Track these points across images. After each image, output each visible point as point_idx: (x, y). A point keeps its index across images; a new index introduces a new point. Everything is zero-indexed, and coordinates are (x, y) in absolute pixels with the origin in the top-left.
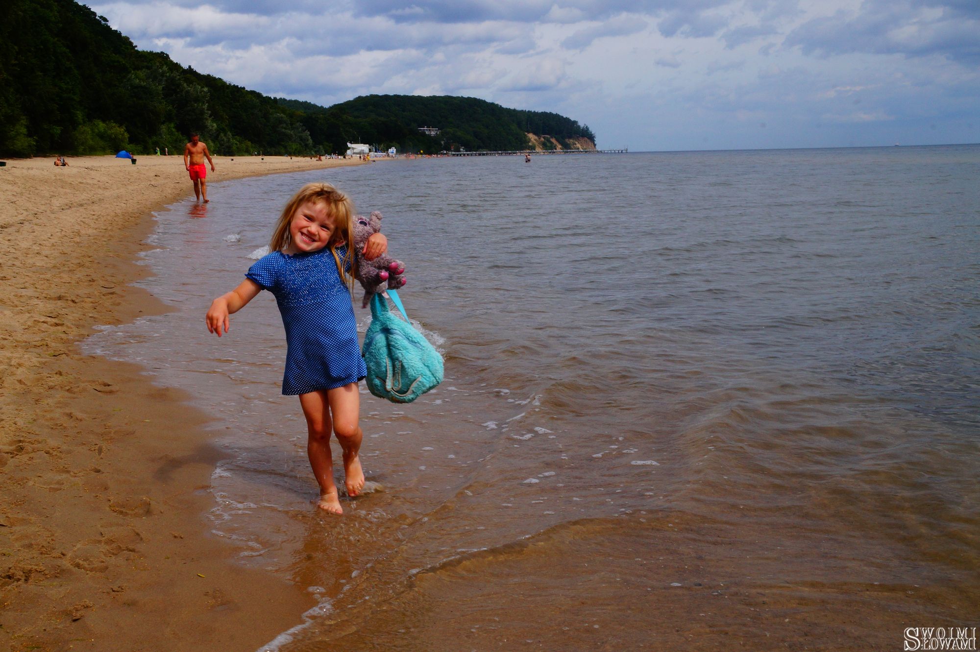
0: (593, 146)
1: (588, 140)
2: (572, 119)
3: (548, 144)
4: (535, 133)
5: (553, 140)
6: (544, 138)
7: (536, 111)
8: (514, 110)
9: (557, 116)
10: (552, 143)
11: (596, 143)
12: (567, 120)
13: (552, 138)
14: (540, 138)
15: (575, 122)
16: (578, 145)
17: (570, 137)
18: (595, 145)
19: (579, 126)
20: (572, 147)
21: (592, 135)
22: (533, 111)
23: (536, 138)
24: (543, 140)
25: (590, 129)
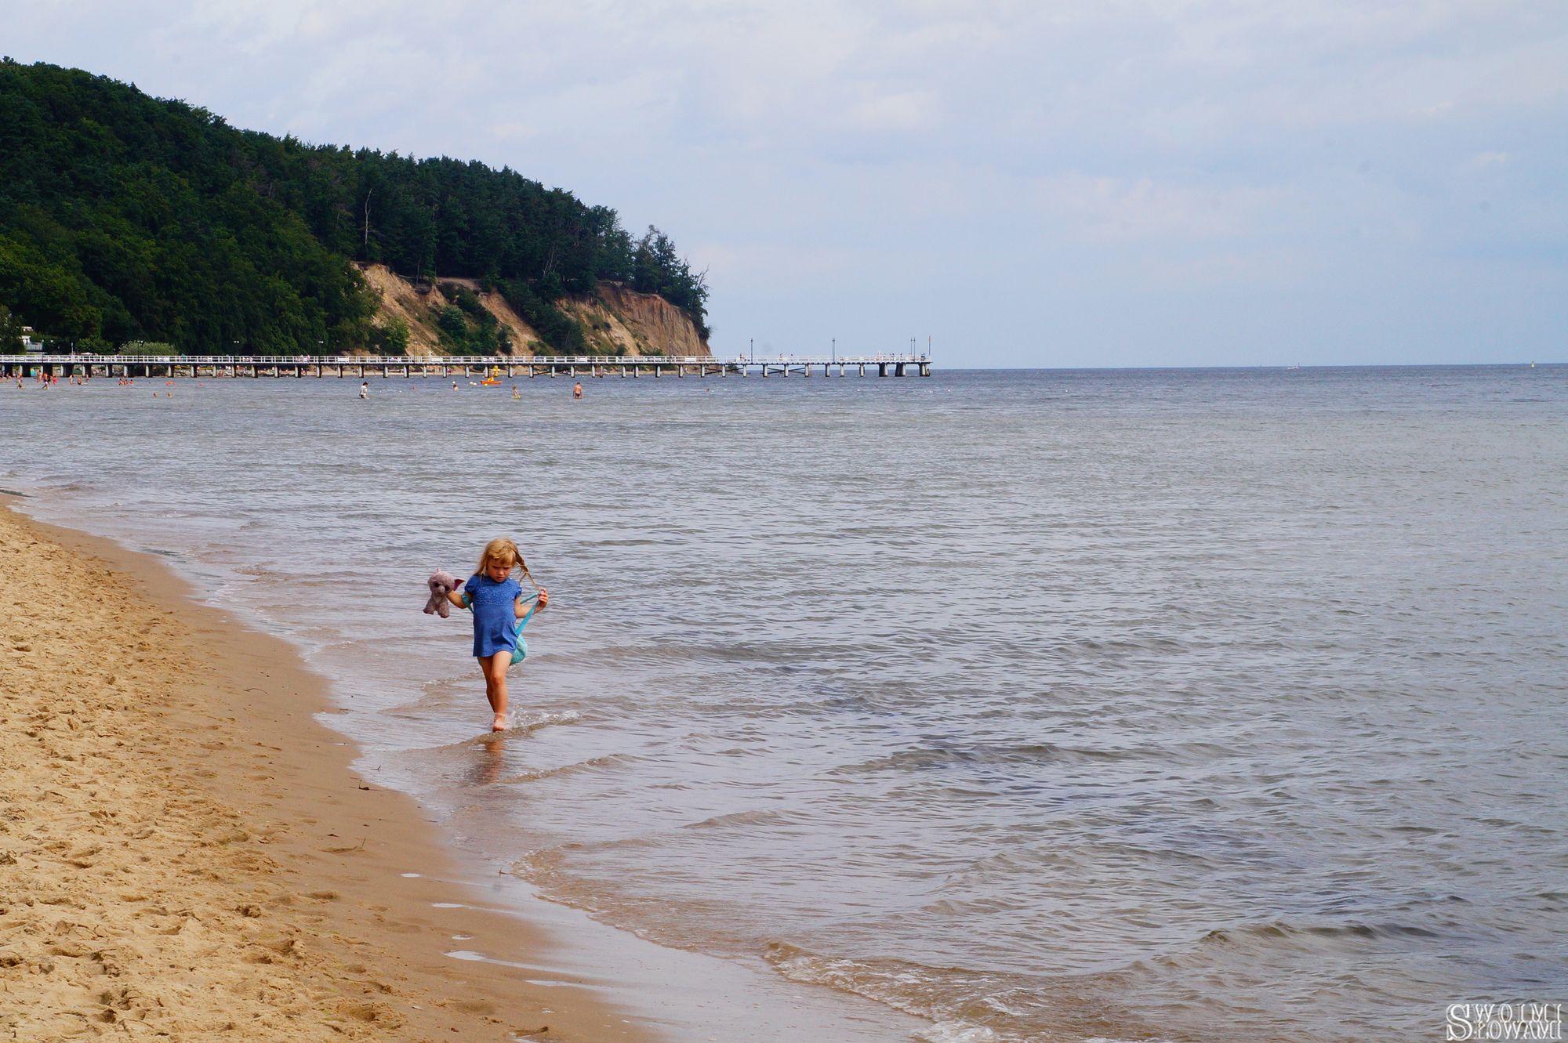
0: (693, 337)
1: (669, 309)
2: (589, 203)
3: (469, 325)
4: (399, 268)
5: (493, 305)
6: (446, 291)
7: (403, 154)
8: (290, 145)
9: (509, 180)
10: (483, 316)
11: (707, 321)
12: (561, 205)
13: (488, 292)
14: (423, 294)
15: (602, 217)
16: (621, 334)
17: (579, 291)
18: (704, 334)
19: (623, 238)
20: (590, 340)
21: (687, 281)
22: (385, 153)
23: (406, 289)
24: (441, 300)
25: (680, 255)
